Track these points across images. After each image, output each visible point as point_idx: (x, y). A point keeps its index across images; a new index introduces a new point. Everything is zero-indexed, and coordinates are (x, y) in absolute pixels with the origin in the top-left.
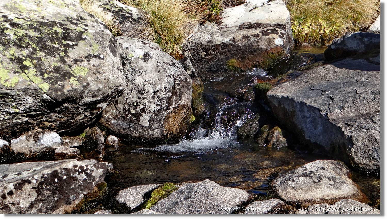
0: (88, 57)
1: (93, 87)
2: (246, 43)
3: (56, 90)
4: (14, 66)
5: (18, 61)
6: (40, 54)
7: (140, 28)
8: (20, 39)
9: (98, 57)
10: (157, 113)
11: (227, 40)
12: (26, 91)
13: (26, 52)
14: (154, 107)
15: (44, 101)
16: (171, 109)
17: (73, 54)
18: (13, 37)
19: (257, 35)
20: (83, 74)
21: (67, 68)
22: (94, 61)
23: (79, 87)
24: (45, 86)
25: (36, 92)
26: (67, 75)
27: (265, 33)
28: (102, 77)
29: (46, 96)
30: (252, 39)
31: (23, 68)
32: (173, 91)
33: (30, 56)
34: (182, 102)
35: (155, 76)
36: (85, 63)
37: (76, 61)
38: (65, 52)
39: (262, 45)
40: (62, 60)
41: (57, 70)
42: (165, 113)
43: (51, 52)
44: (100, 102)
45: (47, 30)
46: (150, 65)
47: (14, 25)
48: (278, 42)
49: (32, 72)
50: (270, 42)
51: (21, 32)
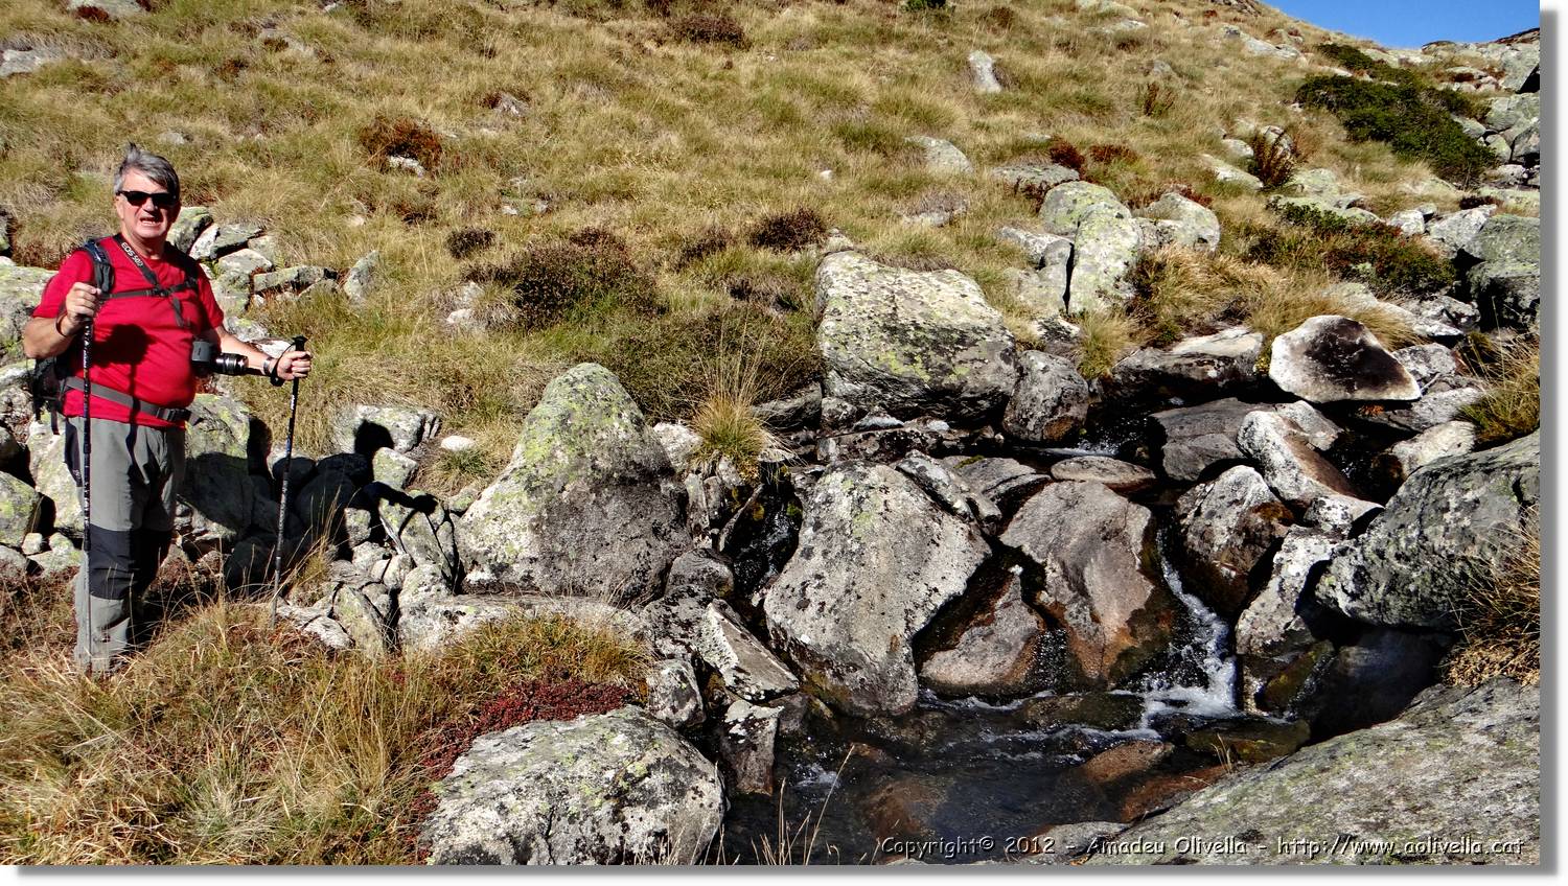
0: (973, 361)
1: (971, 384)
2: (1177, 371)
3: (935, 382)
4: (907, 359)
5: (911, 356)
6: (931, 353)
7: (1071, 346)
8: (918, 340)
9: (983, 361)
10: (1041, 420)
11: (1157, 366)
12: (911, 380)
13: (919, 350)
14: (1040, 414)
15: (926, 389)
16: (1056, 417)
17: (960, 356)
18: (912, 337)
19: (1191, 365)
20: (964, 373)
21: (950, 366)
22: (978, 364)
23: (957, 383)
24: (927, 378)
25: (919, 382)
26: (950, 372)
27: (1201, 364)
28: (980, 378)
29: (927, 386)
30: (1184, 368)
31: (913, 361)
32: (1059, 402)
33: (921, 354)
34: (1069, 414)
35: (1047, 387)
36: (969, 365)
37: (961, 362)
38: (954, 354)
39: (1194, 375)
40: (949, 359)
41: (941, 366)
42: (1048, 420)
43: (941, 352)
44: (979, 399)
45: (945, 335)
46: (1046, 377)
47: (918, 328)
48: (1212, 373)
49: (920, 365)
50: (1204, 372)
51: (921, 334)
